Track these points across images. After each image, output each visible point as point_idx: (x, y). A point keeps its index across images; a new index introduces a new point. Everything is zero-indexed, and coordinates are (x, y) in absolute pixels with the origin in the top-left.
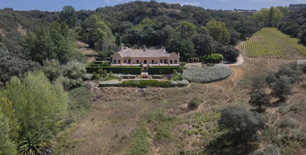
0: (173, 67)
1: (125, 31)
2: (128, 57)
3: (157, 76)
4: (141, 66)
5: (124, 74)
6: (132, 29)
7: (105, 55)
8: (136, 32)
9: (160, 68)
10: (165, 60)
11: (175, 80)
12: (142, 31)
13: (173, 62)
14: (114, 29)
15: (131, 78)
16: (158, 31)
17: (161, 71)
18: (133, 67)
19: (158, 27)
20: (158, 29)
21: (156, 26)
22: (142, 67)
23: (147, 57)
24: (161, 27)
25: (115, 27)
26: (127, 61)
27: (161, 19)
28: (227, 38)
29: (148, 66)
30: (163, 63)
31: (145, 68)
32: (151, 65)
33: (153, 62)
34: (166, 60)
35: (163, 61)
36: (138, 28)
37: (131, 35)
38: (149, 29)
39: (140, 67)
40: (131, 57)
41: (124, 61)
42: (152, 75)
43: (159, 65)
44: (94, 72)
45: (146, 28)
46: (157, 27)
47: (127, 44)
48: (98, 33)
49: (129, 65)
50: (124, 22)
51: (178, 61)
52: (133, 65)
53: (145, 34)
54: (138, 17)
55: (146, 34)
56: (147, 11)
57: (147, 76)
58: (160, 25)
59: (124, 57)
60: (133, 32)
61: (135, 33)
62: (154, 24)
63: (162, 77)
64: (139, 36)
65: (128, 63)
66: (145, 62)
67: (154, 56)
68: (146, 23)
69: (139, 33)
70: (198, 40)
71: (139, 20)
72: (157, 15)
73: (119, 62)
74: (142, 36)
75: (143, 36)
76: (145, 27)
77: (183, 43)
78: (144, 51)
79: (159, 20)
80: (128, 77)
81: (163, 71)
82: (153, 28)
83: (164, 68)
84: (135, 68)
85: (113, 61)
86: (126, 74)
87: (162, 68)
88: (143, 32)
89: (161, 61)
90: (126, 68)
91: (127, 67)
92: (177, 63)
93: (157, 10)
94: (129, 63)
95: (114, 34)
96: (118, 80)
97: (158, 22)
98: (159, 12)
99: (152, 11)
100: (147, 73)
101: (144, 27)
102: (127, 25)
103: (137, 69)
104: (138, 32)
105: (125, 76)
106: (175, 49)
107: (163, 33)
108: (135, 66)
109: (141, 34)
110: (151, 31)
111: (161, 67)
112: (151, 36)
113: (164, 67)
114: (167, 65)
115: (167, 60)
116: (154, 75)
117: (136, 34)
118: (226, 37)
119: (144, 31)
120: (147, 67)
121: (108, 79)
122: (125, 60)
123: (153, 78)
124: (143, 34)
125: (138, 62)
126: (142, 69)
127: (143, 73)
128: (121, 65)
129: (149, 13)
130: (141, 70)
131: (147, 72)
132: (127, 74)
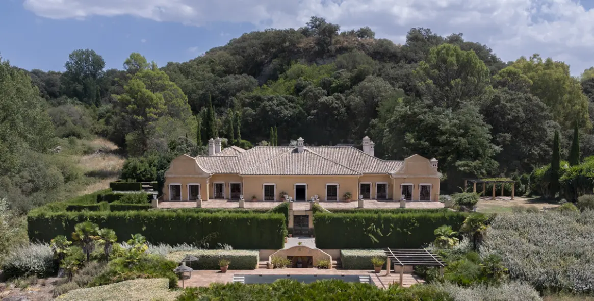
0: (430, 215)
1: (232, 101)
2: (231, 175)
3: (360, 258)
4: (284, 210)
5: (203, 247)
6: (252, 94)
7: (145, 170)
8: (268, 101)
9: (369, 221)
10: (381, 188)
11: (465, 280)
12: (286, 98)
13: (416, 193)
14: (198, 97)
15: (237, 264)
16: (341, 96)
17: (376, 235)
18: (245, 216)
19: (337, 86)
20: (341, 89)
21: (331, 83)
22: (287, 216)
23: (308, 172)
24: (349, 83)
25: (202, 90)
26: (227, 191)
27: (348, 63)
28: (581, 114)
29: (314, 209)
30: (373, 199)
31: (301, 219)
32: (326, 206)
33: (332, 193)
34: (385, 185)
35: (374, 191)
36: (275, 91)
37: (250, 110)
38: (311, 91)
39: (277, 216)
40: (243, 172)
41: (214, 189)
42: (335, 252)
43: (361, 205)
44: (58, 238)
45: (298, 90)
46: (334, 85)
47: (236, 141)
48: (134, 98)
49: (234, 205)
50: (231, 77)
51: (435, 190)
52: (247, 206)
53: (295, 107)
54: (276, 62)
55: (301, 108)
56: (302, 45)
57: (310, 258)
58: (345, 79)
59: (216, 176)
60: (255, 102)
61: (262, 104)
62: (326, 77)
63: (381, 262)
64: (276, 113)
65: (232, 197)
66: (301, 194)
67: (335, 170)
68: (299, 76)
69: (278, 105)
70: (503, 111)
71: (275, 70)
72: (333, 56)
73: (194, 193)
74: (286, 112)
75: (291, 113)
76: (295, 88)
77: (447, 119)
78: (296, 151)
79: (341, 67)
80: (222, 262)
81: (385, 232)
82: (324, 89)
83: (388, 221)
84: (253, 220)
85: (168, 191)
86: (213, 247)
87: (379, 218)
88: (289, 101)
89: (365, 191)
90: (215, 220)
91: (219, 215)
92: (431, 198)
93: (333, 41)
94: (235, 197)
95: (195, 111)
96: (166, 281)
97: (338, 71)
98: (338, 46)
99: (317, 44)
100: (310, 243)
101: (293, 88)
102: (237, 82)
103: (263, 222)
104: (275, 102)
105: (208, 257)
106: (413, 145)
107: (358, 99)
108: (256, 211)
109: (282, 107)
110: (316, 97)
111: (376, 216)
112: (317, 113)
113: (390, 214)
114: (394, 205)
115: (391, 186)
116: (345, 253)
117: (268, 108)
118: (579, 112)
119: (295, 98)
120: (308, 213)
121: (115, 273)
122: (219, 187)
123: (339, 267)
124: (290, 107)
125: (269, 193)
126: (287, 222)
127: (291, 243)
128: (199, 206)
129: (307, 49)
130: (284, 226)
131: (308, 235)
132: (219, 248)
